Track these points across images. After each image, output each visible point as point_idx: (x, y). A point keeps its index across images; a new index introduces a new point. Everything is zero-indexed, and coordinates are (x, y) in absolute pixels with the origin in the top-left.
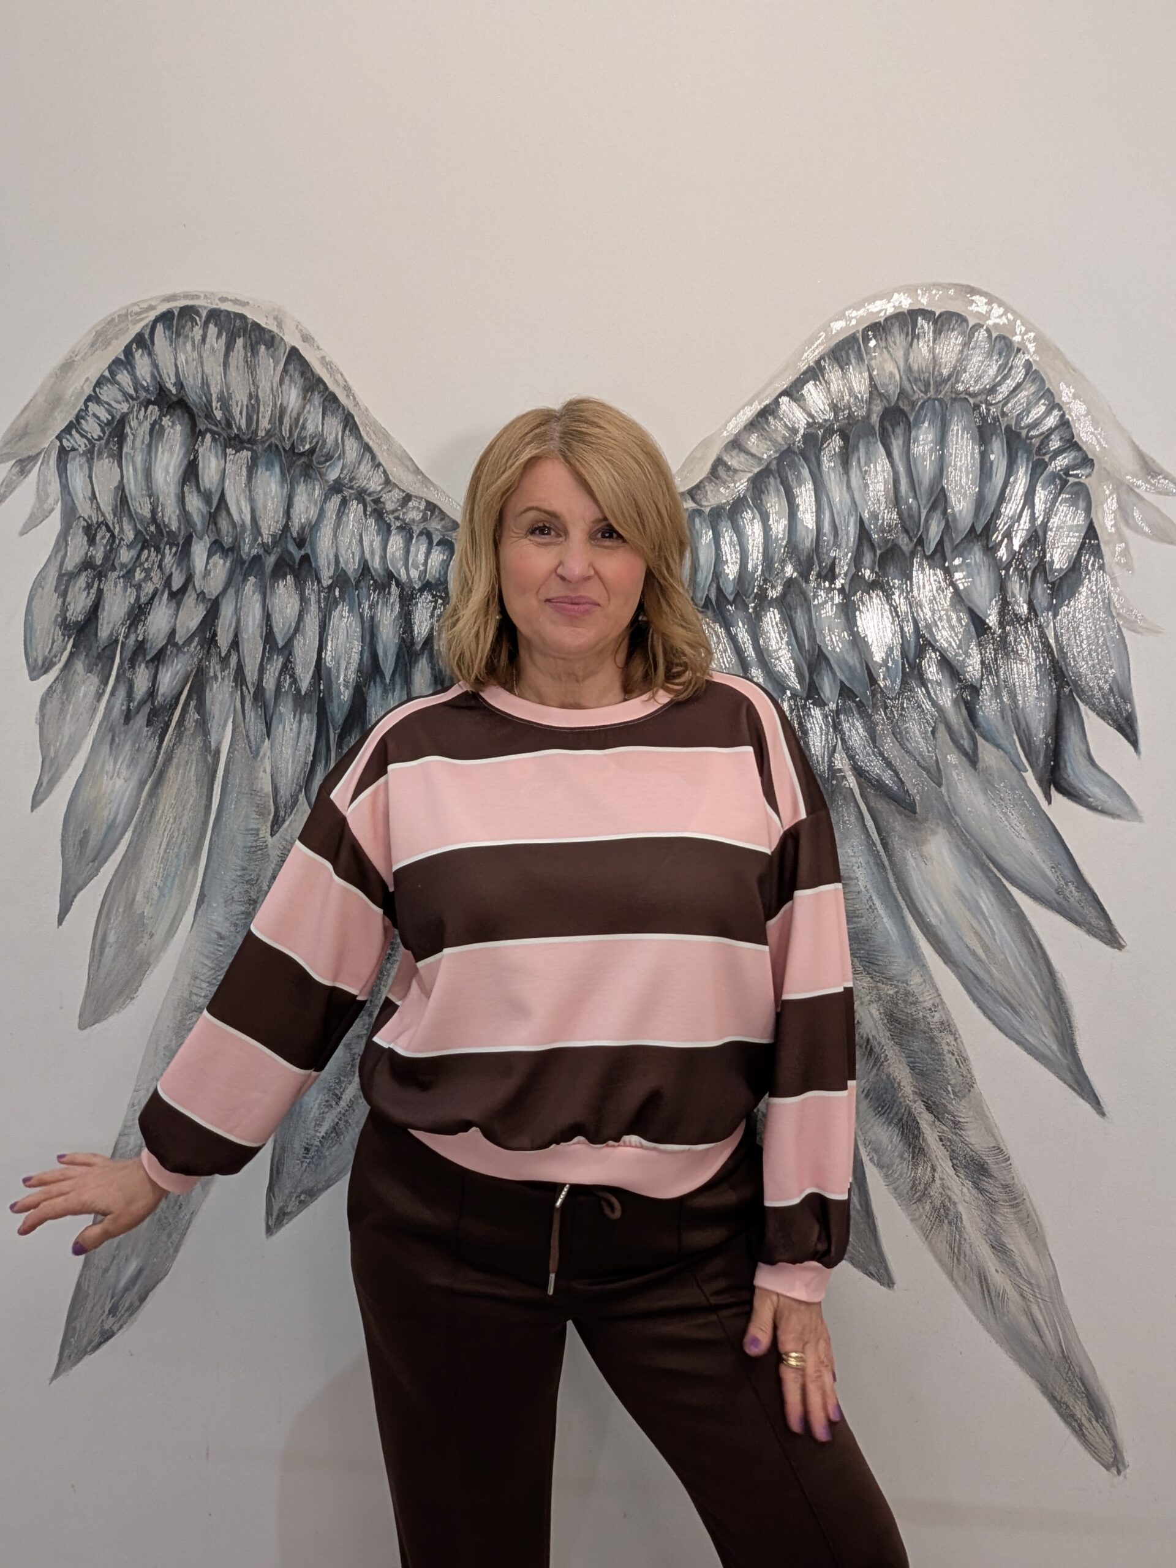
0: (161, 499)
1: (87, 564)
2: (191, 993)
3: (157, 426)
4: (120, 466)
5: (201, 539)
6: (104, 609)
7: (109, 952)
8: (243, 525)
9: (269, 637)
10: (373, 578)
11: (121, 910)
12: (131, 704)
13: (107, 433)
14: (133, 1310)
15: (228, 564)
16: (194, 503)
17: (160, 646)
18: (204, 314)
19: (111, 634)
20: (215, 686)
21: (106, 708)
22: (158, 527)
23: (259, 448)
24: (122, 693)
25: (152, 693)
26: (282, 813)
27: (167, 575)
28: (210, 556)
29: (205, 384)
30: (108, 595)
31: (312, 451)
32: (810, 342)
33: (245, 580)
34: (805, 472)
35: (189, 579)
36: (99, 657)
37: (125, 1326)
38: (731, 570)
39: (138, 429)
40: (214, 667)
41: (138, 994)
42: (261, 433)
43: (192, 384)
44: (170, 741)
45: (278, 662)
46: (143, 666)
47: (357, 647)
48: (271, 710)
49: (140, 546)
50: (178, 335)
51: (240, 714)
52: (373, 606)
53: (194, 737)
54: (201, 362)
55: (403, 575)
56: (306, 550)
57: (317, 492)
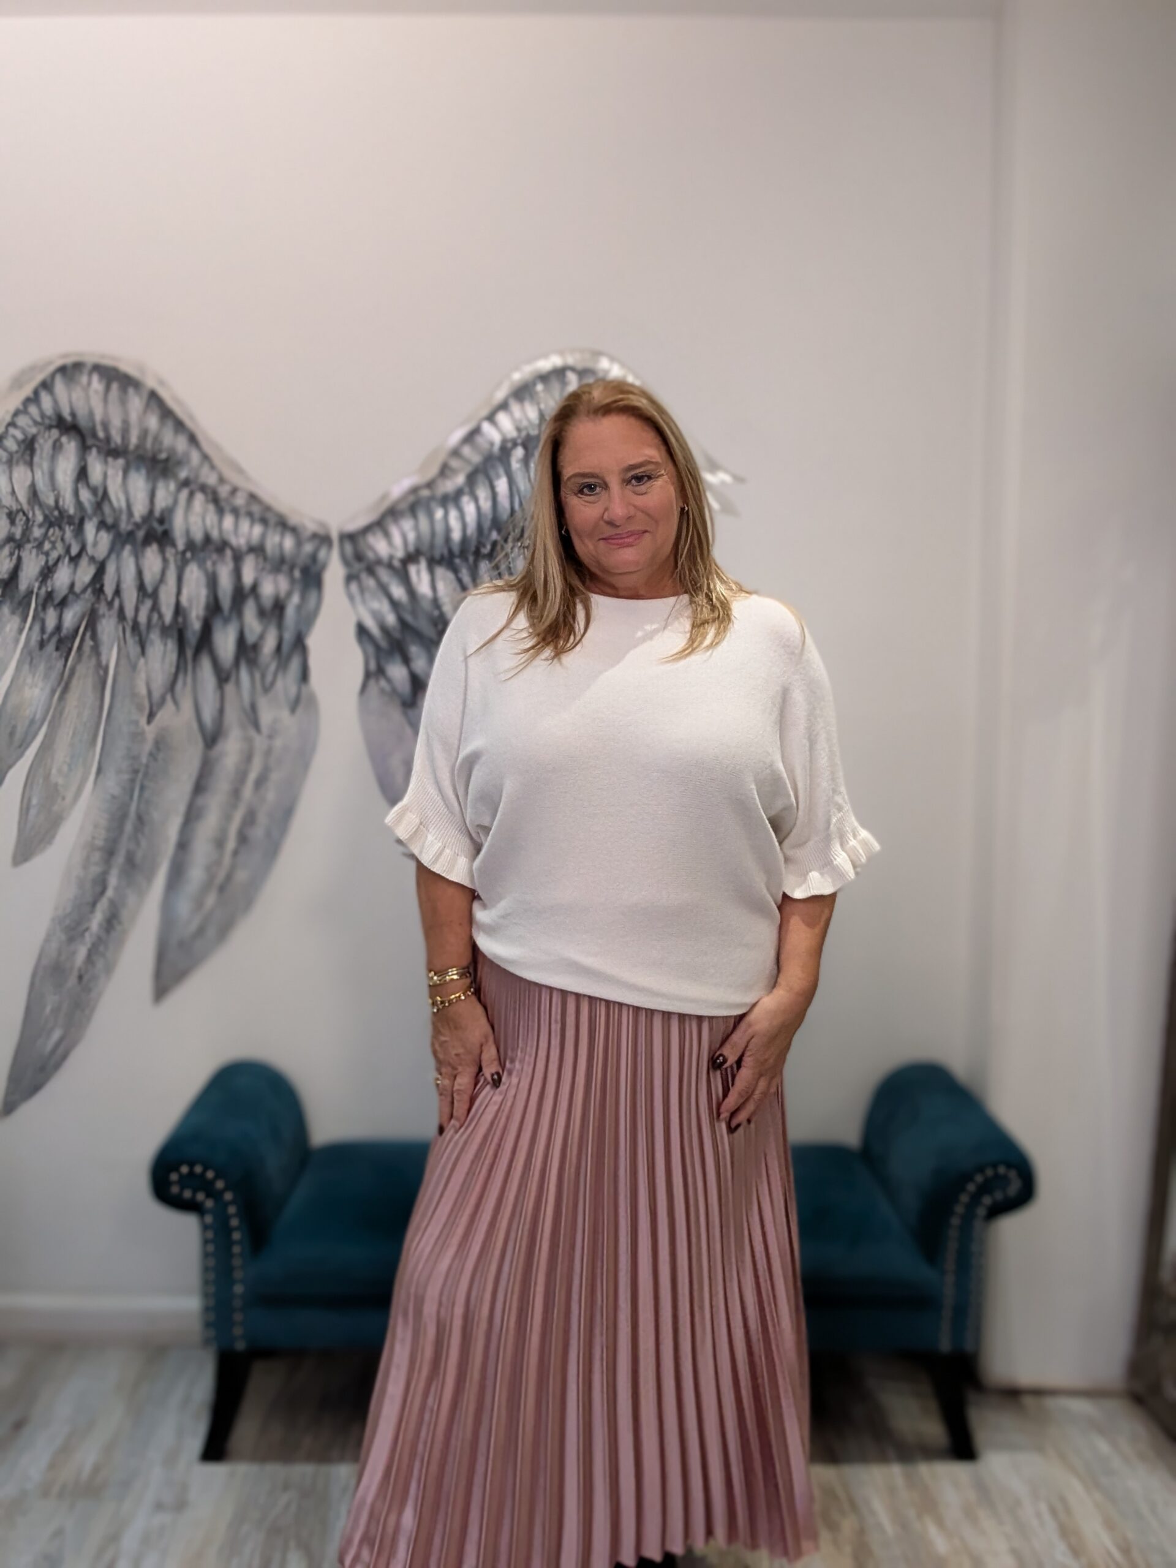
0: (62, 493)
1: (10, 539)
2: (94, 838)
3: (58, 444)
4: (32, 471)
5: (90, 519)
6: (22, 570)
7: (33, 812)
8: (121, 511)
9: (141, 587)
10: (212, 544)
11: (41, 781)
12: (44, 637)
13: (23, 446)
14: (57, 1066)
15: (111, 537)
16: (85, 495)
17: (63, 594)
18: (89, 366)
19: (28, 587)
20: (104, 621)
21: (26, 639)
22: (60, 512)
23: (131, 457)
24: (37, 627)
25: (58, 628)
26: (155, 709)
27: (67, 545)
28: (98, 530)
29: (91, 414)
30: (25, 560)
31: (167, 460)
32: (498, 385)
33: (123, 546)
34: (501, 471)
35: (83, 548)
36: (20, 603)
38: (456, 535)
39: (44, 445)
40: (102, 609)
41: (55, 839)
42: (132, 447)
43: (82, 413)
44: (73, 660)
45: (148, 603)
46: (52, 608)
47: (203, 592)
48: (144, 638)
49: (47, 525)
50: (72, 381)
51: (122, 642)
52: (214, 564)
53: (90, 657)
54: (88, 398)
55: (234, 541)
56: (166, 526)
57: (172, 486)
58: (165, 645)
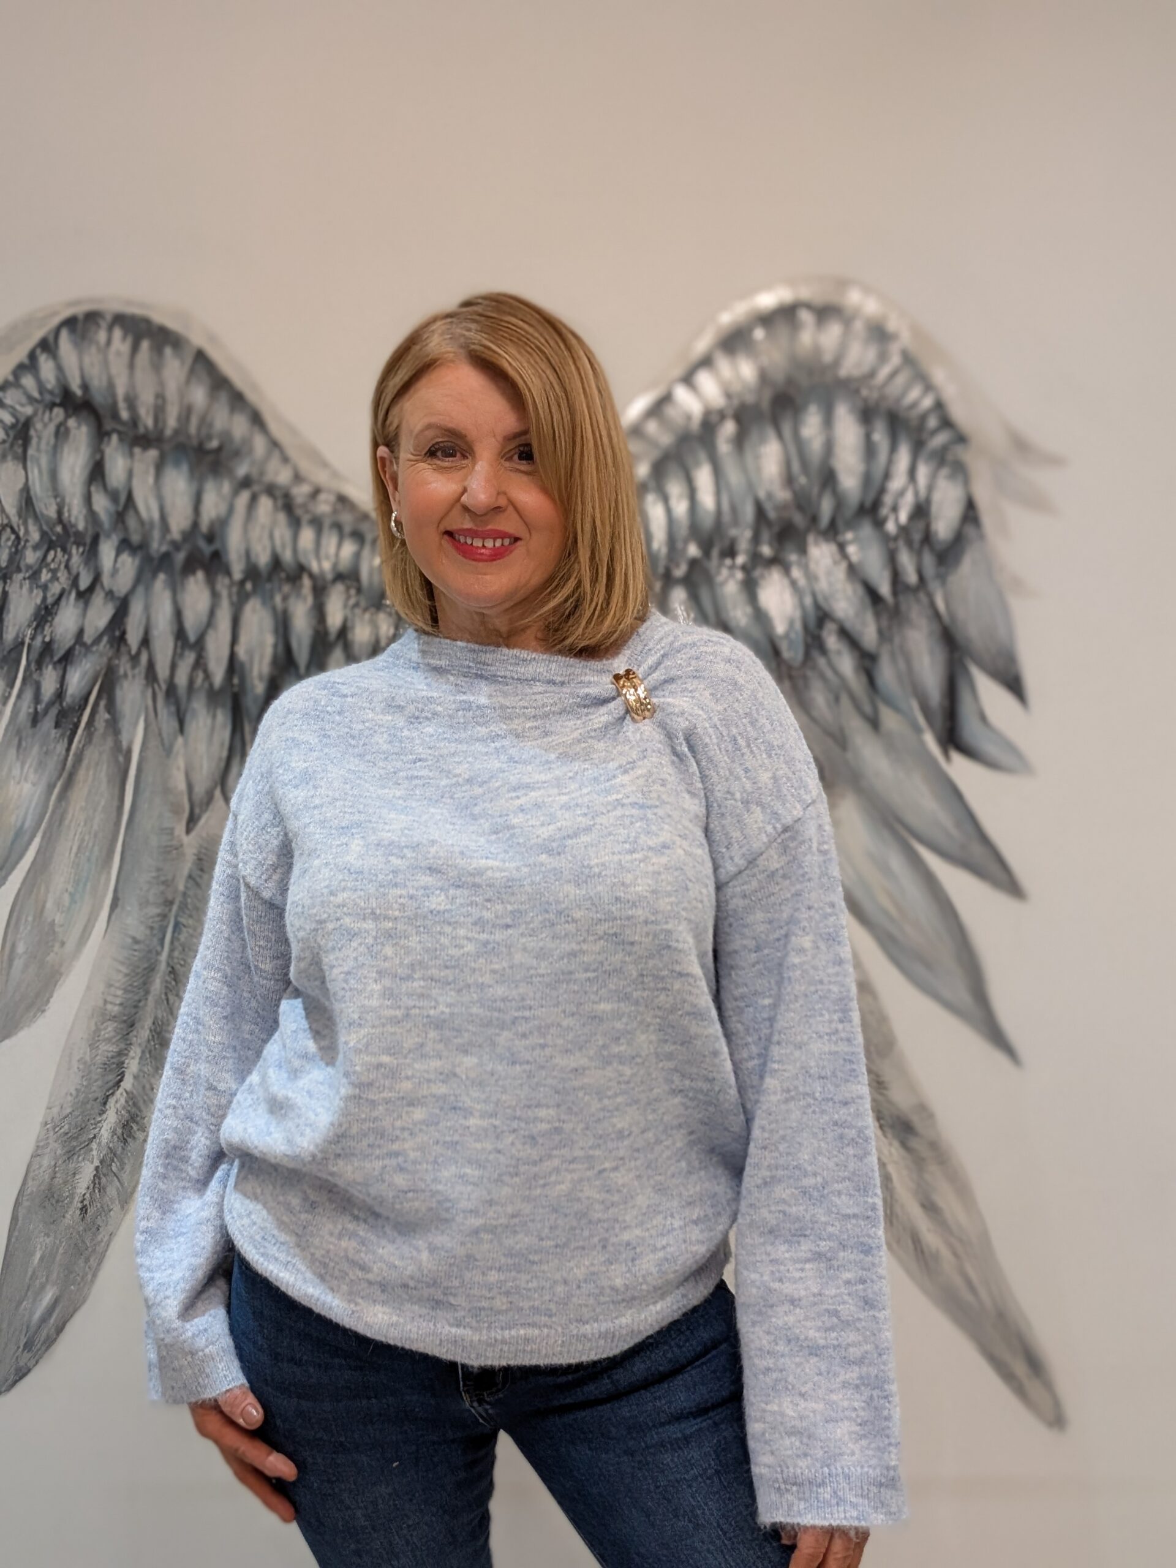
0: (67, 500)
2: (106, 1002)
3: (62, 429)
4: (25, 468)
5: (108, 536)
6: (8, 612)
7: (18, 964)
8: (152, 524)
9: (180, 634)
10: (283, 570)
11: (30, 919)
12: (39, 707)
13: (12, 434)
14: (50, 1342)
15: (137, 562)
16: (101, 503)
17: (67, 646)
18: (109, 318)
19: (17, 636)
20: (126, 684)
21: (12, 712)
22: (65, 528)
23: (167, 447)
24: (29, 695)
25: (60, 694)
26: (197, 811)
27: (74, 572)
28: (118, 553)
29: (111, 386)
30: (13, 597)
31: (220, 449)
32: (698, 333)
33: (154, 575)
34: (702, 455)
35: (97, 579)
36: (5, 659)
37: (41, 1362)
39: (43, 431)
40: (123, 665)
41: (50, 1005)
42: (168, 432)
43: (97, 383)
44: (80, 742)
45: (190, 657)
46: (50, 667)
47: (270, 640)
48: (183, 707)
49: (45, 547)
50: (83, 337)
51: (152, 713)
52: (285, 598)
53: (104, 736)
54: (106, 363)
55: (314, 566)
56: (217, 545)
57: (226, 487)
58: (214, 717)
